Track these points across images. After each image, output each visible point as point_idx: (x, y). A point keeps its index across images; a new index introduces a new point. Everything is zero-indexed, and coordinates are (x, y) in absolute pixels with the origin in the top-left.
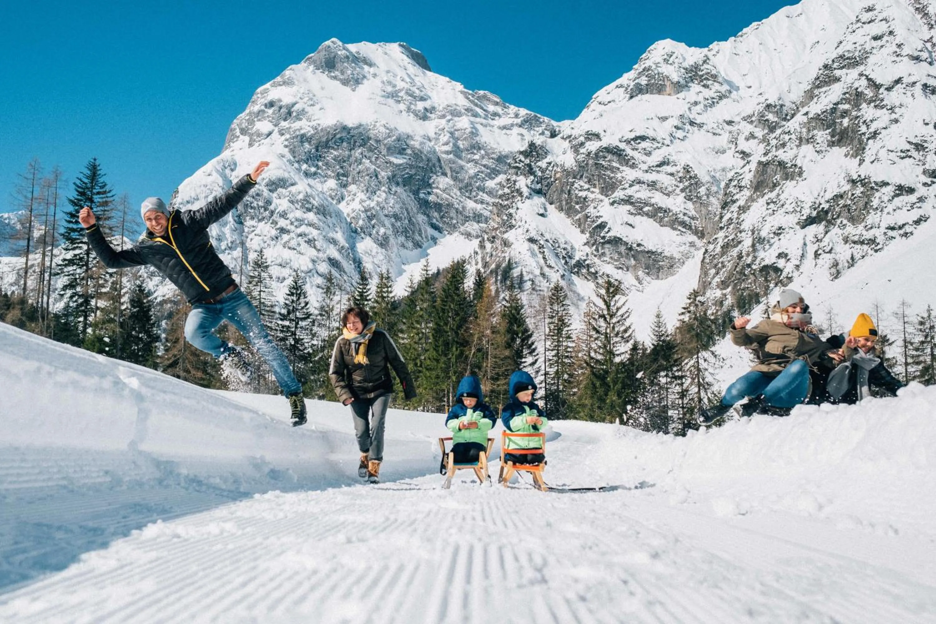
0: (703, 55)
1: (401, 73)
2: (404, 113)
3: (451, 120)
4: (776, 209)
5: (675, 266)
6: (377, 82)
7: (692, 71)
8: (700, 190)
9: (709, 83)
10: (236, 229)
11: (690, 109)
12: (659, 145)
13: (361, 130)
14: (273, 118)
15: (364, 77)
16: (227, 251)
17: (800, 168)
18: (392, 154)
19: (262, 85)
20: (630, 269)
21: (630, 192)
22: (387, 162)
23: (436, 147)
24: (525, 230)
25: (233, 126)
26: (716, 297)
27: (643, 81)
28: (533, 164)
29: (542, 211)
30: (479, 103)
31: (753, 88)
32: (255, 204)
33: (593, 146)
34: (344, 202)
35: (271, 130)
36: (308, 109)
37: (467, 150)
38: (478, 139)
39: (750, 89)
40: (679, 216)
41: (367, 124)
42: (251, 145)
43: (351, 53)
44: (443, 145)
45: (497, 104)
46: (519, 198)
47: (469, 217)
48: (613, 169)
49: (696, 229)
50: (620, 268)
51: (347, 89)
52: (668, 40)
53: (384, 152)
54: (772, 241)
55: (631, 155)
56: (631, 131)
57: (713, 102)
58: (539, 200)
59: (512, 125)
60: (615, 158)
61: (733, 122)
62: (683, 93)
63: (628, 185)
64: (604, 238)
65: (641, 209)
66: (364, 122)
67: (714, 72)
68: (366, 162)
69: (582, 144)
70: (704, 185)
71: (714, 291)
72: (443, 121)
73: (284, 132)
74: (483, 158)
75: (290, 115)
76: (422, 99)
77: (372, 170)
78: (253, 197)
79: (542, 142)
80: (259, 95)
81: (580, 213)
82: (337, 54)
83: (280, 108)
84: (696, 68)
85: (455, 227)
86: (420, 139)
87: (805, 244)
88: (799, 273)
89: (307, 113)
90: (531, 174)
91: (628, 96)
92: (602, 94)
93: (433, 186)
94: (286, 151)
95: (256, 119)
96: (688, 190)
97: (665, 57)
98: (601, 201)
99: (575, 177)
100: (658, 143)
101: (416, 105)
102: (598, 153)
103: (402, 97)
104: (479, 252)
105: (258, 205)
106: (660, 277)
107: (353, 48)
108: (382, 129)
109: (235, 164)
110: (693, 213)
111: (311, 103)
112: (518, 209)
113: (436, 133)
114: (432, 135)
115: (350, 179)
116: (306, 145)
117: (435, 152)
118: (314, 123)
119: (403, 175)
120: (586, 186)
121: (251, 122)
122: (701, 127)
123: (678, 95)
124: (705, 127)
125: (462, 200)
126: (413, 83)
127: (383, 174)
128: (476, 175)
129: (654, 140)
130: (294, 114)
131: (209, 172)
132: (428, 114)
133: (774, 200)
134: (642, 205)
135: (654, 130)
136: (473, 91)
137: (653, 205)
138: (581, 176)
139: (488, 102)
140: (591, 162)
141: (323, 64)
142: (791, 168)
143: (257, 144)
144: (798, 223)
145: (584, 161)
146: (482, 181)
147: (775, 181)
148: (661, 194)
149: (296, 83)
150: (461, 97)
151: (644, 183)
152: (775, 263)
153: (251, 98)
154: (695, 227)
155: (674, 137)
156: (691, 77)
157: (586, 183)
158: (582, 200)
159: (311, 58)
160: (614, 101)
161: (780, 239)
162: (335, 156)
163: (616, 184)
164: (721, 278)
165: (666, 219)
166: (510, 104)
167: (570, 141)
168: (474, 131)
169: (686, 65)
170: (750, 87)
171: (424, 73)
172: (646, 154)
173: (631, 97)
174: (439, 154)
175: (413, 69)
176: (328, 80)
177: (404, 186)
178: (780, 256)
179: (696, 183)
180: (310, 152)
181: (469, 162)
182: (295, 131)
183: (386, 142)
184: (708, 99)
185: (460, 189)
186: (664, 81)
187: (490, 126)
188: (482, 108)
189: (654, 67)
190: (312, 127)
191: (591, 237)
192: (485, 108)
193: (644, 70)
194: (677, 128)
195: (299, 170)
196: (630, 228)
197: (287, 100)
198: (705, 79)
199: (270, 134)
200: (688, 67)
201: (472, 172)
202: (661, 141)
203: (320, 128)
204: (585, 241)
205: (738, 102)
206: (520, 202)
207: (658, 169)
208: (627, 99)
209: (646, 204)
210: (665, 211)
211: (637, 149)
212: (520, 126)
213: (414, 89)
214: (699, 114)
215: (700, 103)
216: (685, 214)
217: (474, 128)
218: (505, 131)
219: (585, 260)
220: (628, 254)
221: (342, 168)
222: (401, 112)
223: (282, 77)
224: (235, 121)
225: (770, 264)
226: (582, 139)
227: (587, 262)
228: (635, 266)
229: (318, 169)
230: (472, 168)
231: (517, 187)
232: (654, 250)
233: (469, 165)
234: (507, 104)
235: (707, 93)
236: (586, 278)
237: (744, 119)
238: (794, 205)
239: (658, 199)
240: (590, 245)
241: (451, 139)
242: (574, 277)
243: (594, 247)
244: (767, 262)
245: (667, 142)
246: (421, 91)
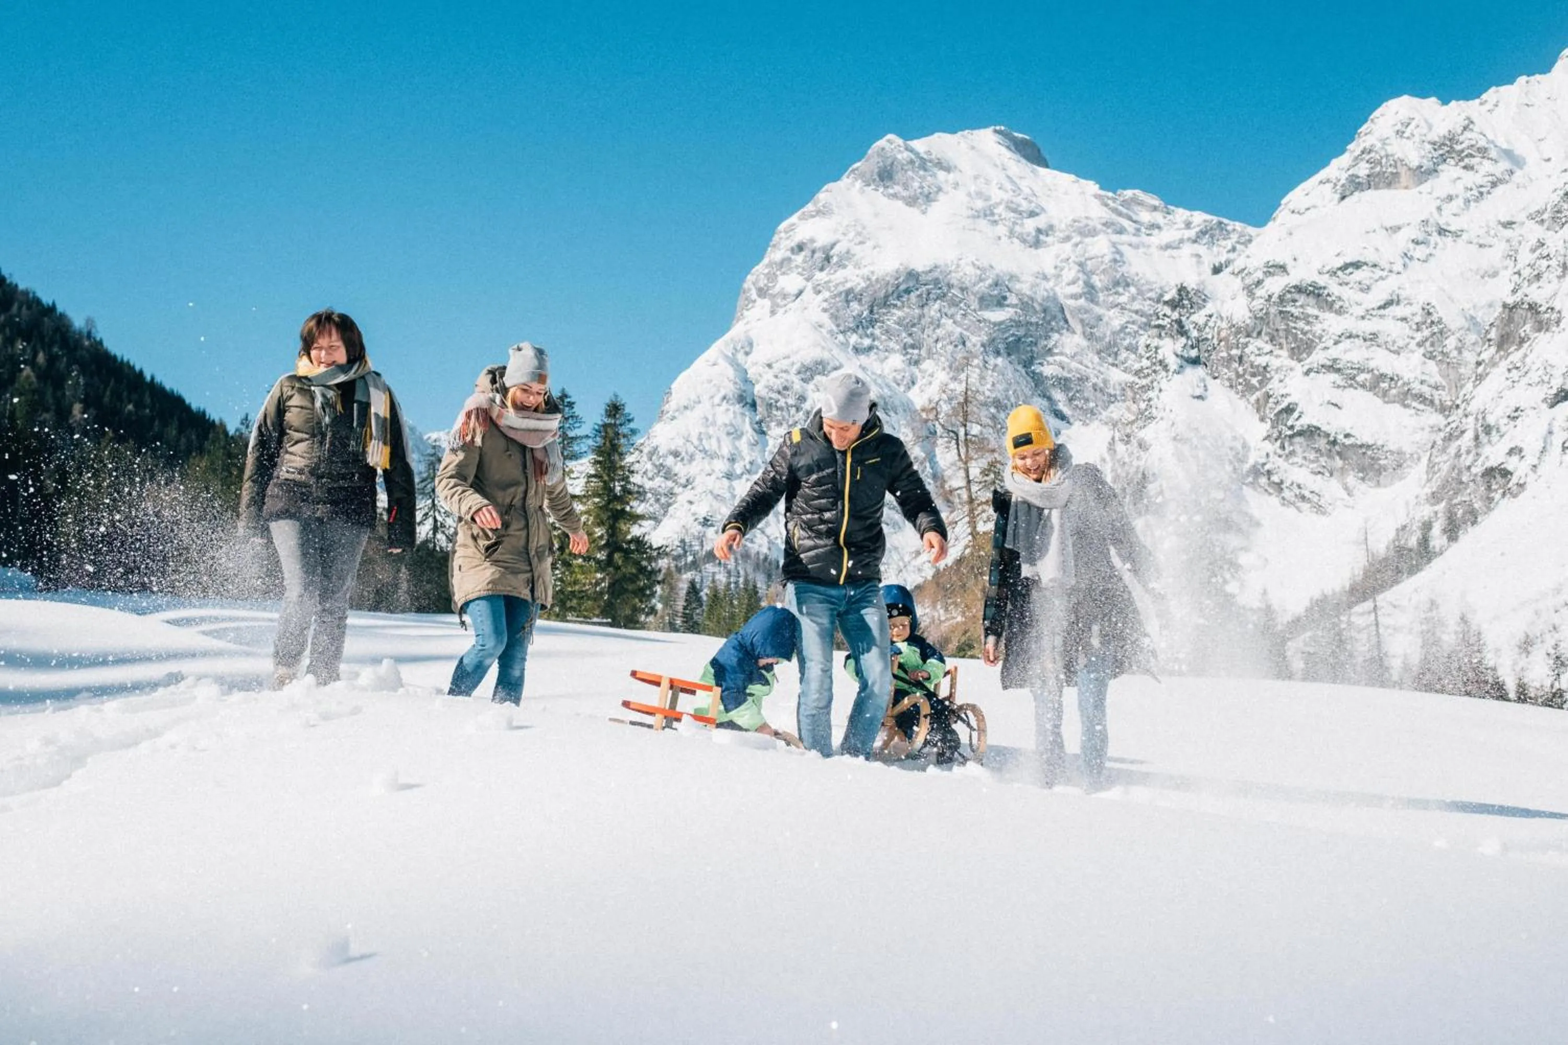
0: (1463, 116)
1: (996, 176)
2: (1004, 239)
3: (1080, 242)
4: (1516, 379)
5: (1405, 465)
6: (961, 195)
7: (1444, 144)
8: (1447, 342)
9: (1473, 161)
10: (757, 443)
11: (1439, 209)
12: (1384, 274)
13: (936, 274)
14: (804, 269)
15: (940, 189)
16: (745, 477)
17: (1559, 312)
18: (987, 307)
19: (786, 218)
20: (1335, 473)
21: (1334, 352)
22: (979, 321)
23: (1057, 289)
24: (1171, 423)
25: (746, 286)
26: (1423, 517)
27: (1363, 170)
28: (1183, 319)
29: (1198, 392)
30: (1124, 211)
31: (1553, 159)
32: (781, 403)
33: (1275, 285)
34: (916, 387)
35: (801, 287)
36: (856, 249)
37: (1108, 289)
38: (1124, 269)
39: (1548, 163)
40: (1413, 386)
41: (946, 265)
42: (773, 313)
43: (917, 154)
44: (1069, 284)
45: (1155, 209)
46: (1164, 374)
47: (1115, 396)
48: (1306, 318)
49: (1441, 404)
50: (1319, 472)
51: (914, 212)
52: (1405, 98)
53: (975, 305)
54: (1503, 429)
55: (1337, 294)
56: (1338, 255)
57: (1481, 194)
58: (1195, 374)
59: (1181, 241)
60: (1312, 300)
61: (1514, 223)
62: (1429, 182)
63: (1332, 342)
64: (1292, 427)
65: (1353, 378)
66: (941, 262)
67: (1482, 143)
68: (947, 322)
69: (1259, 283)
70: (1453, 334)
71: (1422, 508)
72: (1068, 246)
73: (820, 288)
74: (1133, 299)
75: (829, 262)
76: (1032, 214)
77: (957, 335)
78: (779, 393)
79: (1198, 285)
80: (783, 235)
81: (1257, 390)
82: (896, 159)
83: (813, 252)
84: (1450, 140)
85: (1092, 413)
86: (1031, 279)
87: (1550, 433)
88: (1536, 477)
89: (854, 255)
90: (1182, 336)
91: (1337, 196)
92: (1296, 197)
93: (1056, 351)
94: (825, 318)
95: (778, 273)
96: (1428, 344)
97: (1399, 127)
98: (1291, 369)
99: (1248, 336)
100: (1382, 270)
101: (1022, 225)
102: (1284, 295)
103: (1000, 215)
104: (1108, 458)
105: (786, 403)
106: (1382, 481)
107: (919, 145)
108: (970, 270)
109: (751, 344)
110: (1437, 379)
111: (859, 239)
112: (1160, 390)
113: (1056, 267)
114: (1050, 271)
115: (923, 352)
116: (855, 305)
117: (1055, 299)
118: (865, 271)
119: (1006, 339)
120: (1268, 348)
121: (772, 277)
122: (1457, 236)
123: (1418, 189)
124: (1465, 236)
125: (1102, 369)
126: (1017, 190)
127: (974, 339)
128: (1123, 328)
129: (1375, 266)
130: (835, 259)
131: (712, 361)
132: (1042, 237)
133: (1518, 365)
134: (1355, 372)
135: (1377, 250)
136: (1115, 193)
137: (1372, 370)
138: (1259, 333)
139: (1139, 208)
140: (1273, 310)
141: (876, 177)
142: (1546, 312)
143: (781, 311)
144: (1545, 400)
145: (1262, 310)
146: (1135, 337)
147: (1523, 335)
148: (1387, 352)
149: (836, 210)
150: (1096, 203)
151: (1358, 336)
152: (1503, 463)
153: (771, 240)
154: (1440, 401)
155: (1411, 258)
156: (1442, 155)
157: (1267, 342)
158: (1261, 370)
159: (857, 169)
160: (1315, 207)
161: (1515, 426)
162: (899, 318)
163: (1313, 341)
164: (1432, 488)
165: (1394, 392)
166: (1177, 206)
167: (1243, 278)
168: (1118, 257)
169: (1434, 136)
170: (1549, 160)
171: (1033, 171)
172: (1362, 290)
173: (1343, 198)
174: (1062, 300)
175: (1017, 166)
176: (885, 200)
177: (1009, 355)
178: (1511, 452)
179: (1441, 332)
180: (860, 315)
181: (1112, 308)
182: (837, 286)
183: (976, 288)
184: (1471, 189)
185: (1099, 353)
186: (1396, 167)
187: (1144, 245)
188: (1130, 219)
189: (1379, 145)
190: (863, 278)
191: (1273, 427)
192: (1135, 217)
193: (1363, 152)
194: (1416, 242)
195: (845, 345)
196: (1336, 409)
197: (822, 240)
198: (1466, 156)
199: (800, 293)
200: (1437, 139)
201: (1117, 324)
202: (1387, 267)
203: (874, 278)
204: (1265, 434)
205: (1525, 187)
206: (1164, 380)
207: (1382, 312)
208: (1336, 201)
209: (1361, 370)
210: (1392, 379)
211: (1347, 284)
212: (1195, 241)
213: (1019, 200)
214: (1455, 215)
215: (1457, 196)
216: (1422, 382)
217: (1118, 252)
218: (1169, 252)
219: (1264, 464)
220: (1330, 451)
221: (910, 335)
222: (999, 238)
223: (815, 204)
224: (749, 277)
225: (1495, 465)
226: (1259, 275)
227: (1267, 467)
228: (1342, 468)
229: (874, 340)
230: (1116, 317)
231: (1160, 357)
232: (1370, 443)
233: (1112, 313)
234: (1172, 208)
235: (1470, 178)
236: (1266, 490)
237: (1531, 217)
238: (1541, 372)
239: (1382, 361)
240: (1273, 440)
241: (1081, 275)
242: (1248, 491)
243: (1279, 442)
244: (1492, 463)
245: (1398, 267)
246: (1031, 202)
